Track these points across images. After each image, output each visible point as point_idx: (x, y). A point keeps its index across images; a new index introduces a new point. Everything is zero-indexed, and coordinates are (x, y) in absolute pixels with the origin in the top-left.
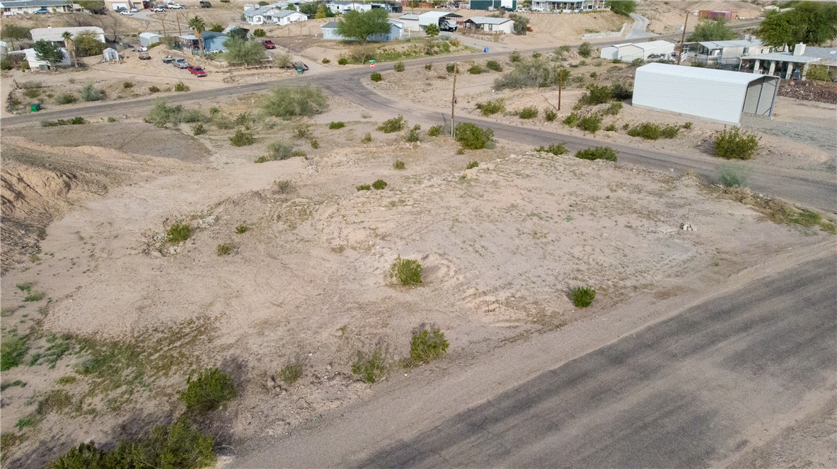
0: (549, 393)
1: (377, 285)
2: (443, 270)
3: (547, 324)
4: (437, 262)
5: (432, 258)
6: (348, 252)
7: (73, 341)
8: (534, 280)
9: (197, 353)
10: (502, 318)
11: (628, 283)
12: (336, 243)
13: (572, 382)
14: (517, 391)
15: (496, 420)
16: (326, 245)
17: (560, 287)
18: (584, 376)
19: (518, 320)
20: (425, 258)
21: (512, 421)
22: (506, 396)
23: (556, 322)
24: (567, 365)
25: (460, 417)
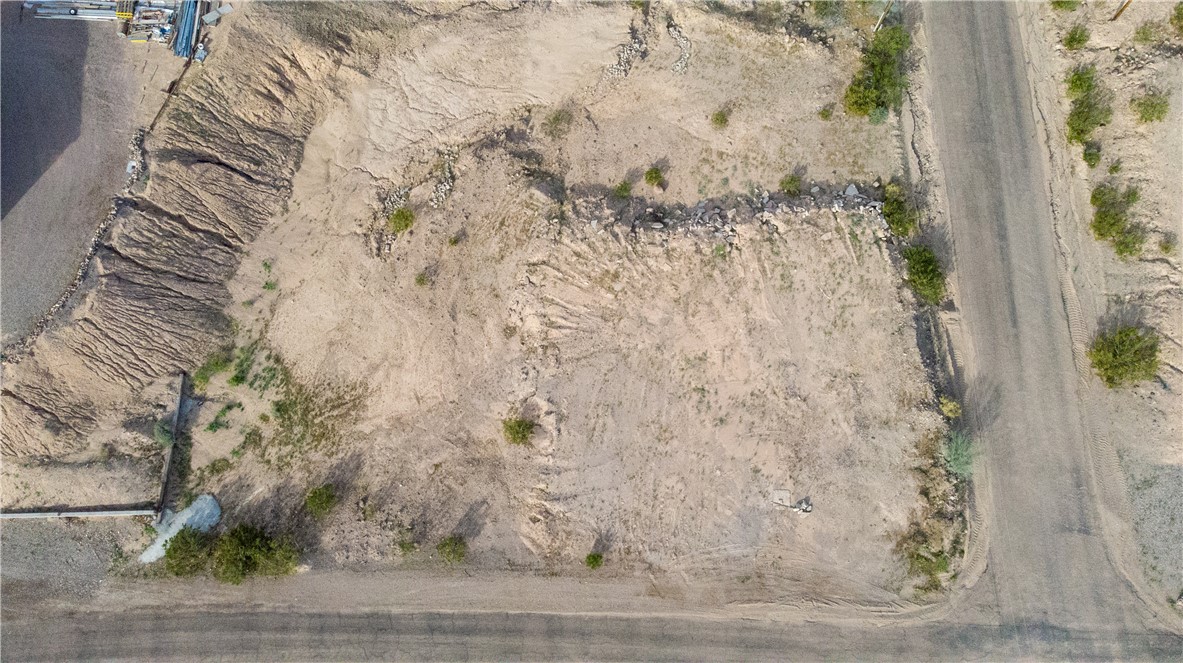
0: (488, 631)
1: (498, 417)
2: (546, 443)
3: (551, 567)
4: (550, 428)
5: (552, 419)
6: (515, 343)
7: (279, 367)
8: (596, 503)
9: (342, 432)
10: (533, 535)
11: (652, 557)
12: (514, 319)
13: (507, 632)
14: (474, 616)
15: (444, 632)
16: (505, 316)
17: (602, 527)
18: (520, 632)
19: (539, 546)
20: (549, 413)
21: (451, 639)
22: (465, 616)
23: (557, 568)
24: (521, 615)
25: (431, 616)
